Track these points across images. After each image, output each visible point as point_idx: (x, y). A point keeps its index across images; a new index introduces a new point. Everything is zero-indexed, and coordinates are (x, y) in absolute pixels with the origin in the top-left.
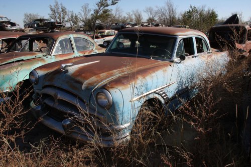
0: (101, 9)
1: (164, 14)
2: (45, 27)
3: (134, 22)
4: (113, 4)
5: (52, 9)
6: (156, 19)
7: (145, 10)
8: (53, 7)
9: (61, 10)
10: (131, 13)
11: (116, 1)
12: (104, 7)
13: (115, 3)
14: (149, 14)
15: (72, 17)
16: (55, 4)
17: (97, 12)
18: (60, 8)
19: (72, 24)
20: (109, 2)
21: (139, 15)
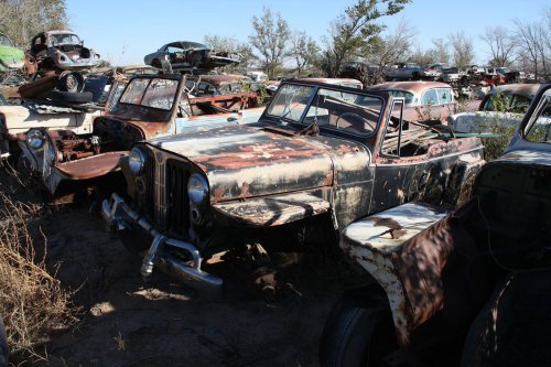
0: (360, 23)
1: (536, 43)
2: (186, 64)
3: (451, 63)
4: (393, 10)
5: (256, 25)
6: (512, 58)
7: (484, 34)
8: (260, 22)
9: (275, 28)
10: (446, 41)
11: (400, 5)
12: (368, 19)
13: (398, 10)
14: (495, 43)
15: (302, 45)
16: (263, 14)
17: (348, 32)
18: (275, 24)
19: (302, 61)
20: (382, 7)
21: (467, 47)
